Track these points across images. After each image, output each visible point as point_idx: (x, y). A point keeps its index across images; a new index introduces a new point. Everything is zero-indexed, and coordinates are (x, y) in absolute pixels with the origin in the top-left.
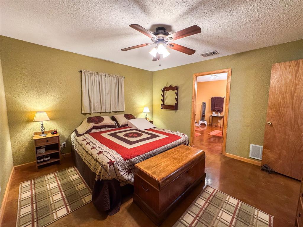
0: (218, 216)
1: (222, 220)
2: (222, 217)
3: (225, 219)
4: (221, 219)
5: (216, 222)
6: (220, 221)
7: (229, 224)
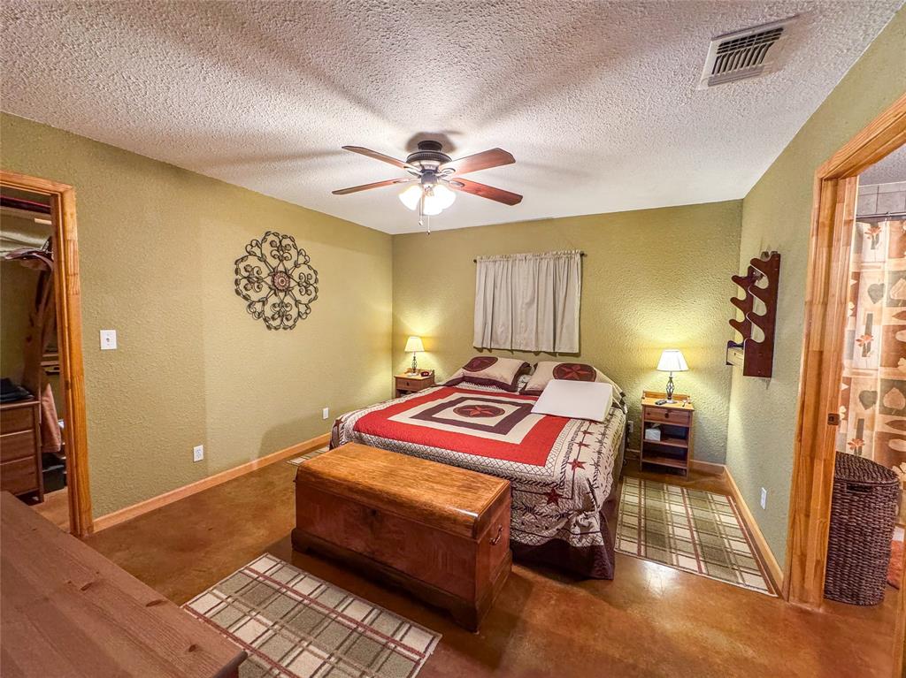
0: (310, 643)
1: (298, 652)
2: (305, 653)
3: (299, 659)
4: (300, 649)
5: (293, 637)
6: (296, 646)
7: (284, 664)
